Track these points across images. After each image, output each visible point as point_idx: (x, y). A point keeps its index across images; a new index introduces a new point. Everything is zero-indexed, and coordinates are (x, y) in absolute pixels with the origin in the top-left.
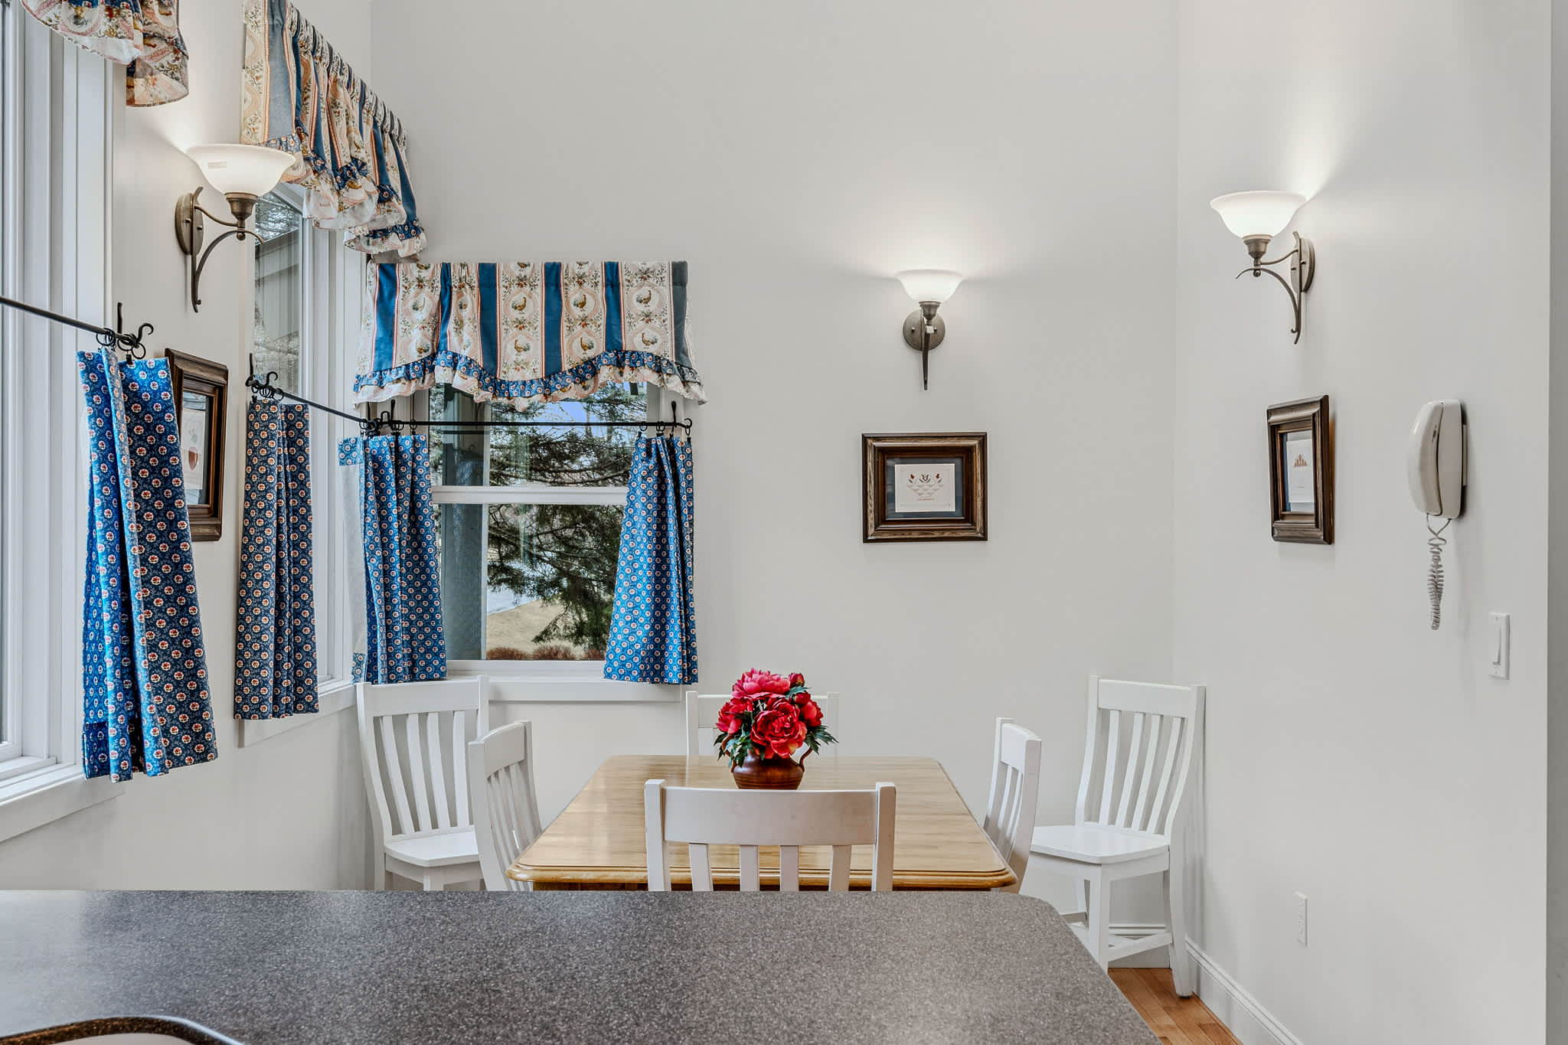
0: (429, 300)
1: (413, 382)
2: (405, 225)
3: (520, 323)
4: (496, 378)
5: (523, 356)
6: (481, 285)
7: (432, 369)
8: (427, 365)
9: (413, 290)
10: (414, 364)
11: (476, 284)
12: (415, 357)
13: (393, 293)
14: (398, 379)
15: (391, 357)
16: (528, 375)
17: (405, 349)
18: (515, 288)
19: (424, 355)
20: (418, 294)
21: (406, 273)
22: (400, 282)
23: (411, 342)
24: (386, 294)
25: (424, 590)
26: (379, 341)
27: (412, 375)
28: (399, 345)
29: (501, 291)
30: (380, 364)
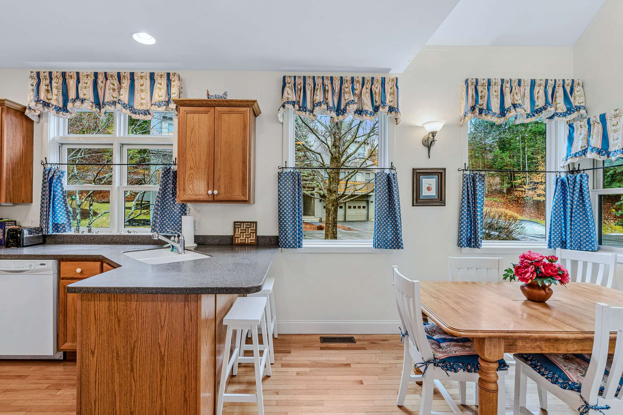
0: (585, 131)
1: (578, 158)
2: (567, 111)
3: (616, 130)
4: (608, 151)
5: (616, 141)
6: (601, 121)
7: (587, 152)
8: (584, 152)
9: (580, 129)
10: (579, 152)
11: (599, 121)
12: (580, 149)
13: (573, 132)
14: (572, 157)
15: (571, 151)
16: (617, 148)
17: (576, 148)
18: (613, 119)
19: (584, 148)
20: (581, 130)
21: (576, 125)
22: (575, 128)
23: (578, 145)
24: (571, 133)
25: (587, 222)
26: (568, 147)
27: (577, 156)
28: (574, 147)
29: (608, 122)
30: (567, 154)
